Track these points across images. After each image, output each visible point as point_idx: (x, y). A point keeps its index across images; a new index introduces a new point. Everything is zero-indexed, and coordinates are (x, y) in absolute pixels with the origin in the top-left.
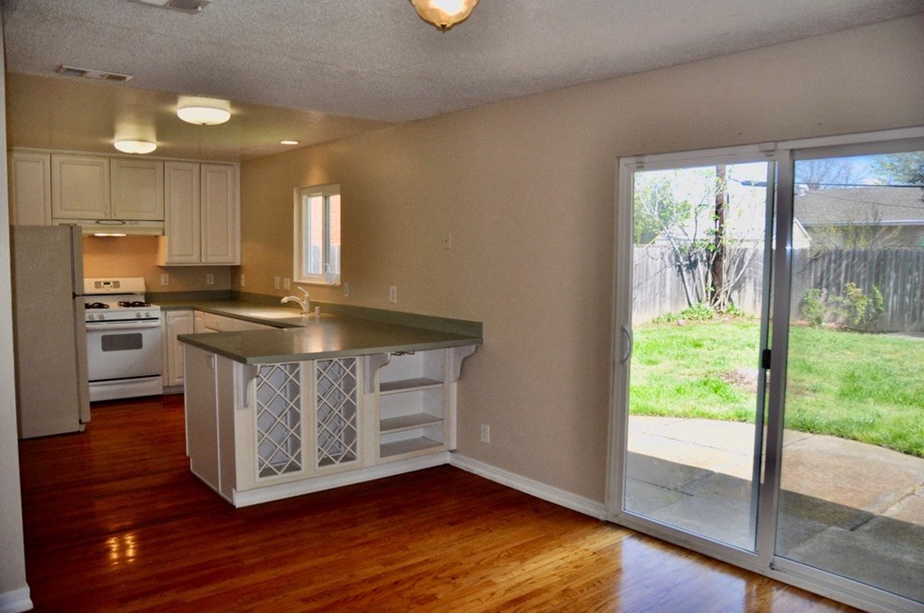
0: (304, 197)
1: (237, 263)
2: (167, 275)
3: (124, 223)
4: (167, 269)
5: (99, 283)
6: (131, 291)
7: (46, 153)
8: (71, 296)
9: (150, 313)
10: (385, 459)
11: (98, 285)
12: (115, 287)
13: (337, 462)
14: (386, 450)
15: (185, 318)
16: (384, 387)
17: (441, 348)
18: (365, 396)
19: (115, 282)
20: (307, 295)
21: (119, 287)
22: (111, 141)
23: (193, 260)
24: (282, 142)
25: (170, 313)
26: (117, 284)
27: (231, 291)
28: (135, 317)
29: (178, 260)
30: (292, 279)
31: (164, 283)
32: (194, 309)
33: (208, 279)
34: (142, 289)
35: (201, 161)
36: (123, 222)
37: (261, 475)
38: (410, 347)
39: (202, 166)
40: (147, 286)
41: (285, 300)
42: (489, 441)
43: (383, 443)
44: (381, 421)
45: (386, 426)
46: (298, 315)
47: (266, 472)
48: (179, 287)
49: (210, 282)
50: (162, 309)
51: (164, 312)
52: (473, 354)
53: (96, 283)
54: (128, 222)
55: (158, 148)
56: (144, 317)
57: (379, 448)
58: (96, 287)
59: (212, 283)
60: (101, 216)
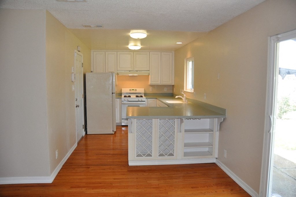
0: (188, 62)
1: (173, 84)
2: (152, 88)
4: (152, 86)
5: (131, 89)
6: (140, 92)
7: (115, 51)
8: (112, 93)
9: (142, 99)
10: (185, 157)
11: (130, 90)
12: (135, 91)
13: (166, 156)
14: (186, 154)
15: (154, 102)
16: (186, 131)
17: (212, 118)
18: (178, 133)
19: (135, 90)
20: (185, 95)
22: (128, 46)
23: (159, 83)
24: (177, 43)
25: (149, 100)
26: (136, 90)
27: (172, 93)
28: (138, 101)
29: (154, 83)
30: (184, 90)
31: (150, 90)
32: (156, 99)
33: (165, 89)
34: (143, 92)
35: (161, 51)
36: (137, 71)
37: (137, 156)
38: (199, 117)
39: (162, 53)
40: (145, 91)
41: (177, 97)
42: (226, 157)
43: (185, 151)
44: (185, 143)
45: (186, 145)
46: (182, 102)
47: (139, 156)
48: (155, 91)
49: (165, 90)
50: (146, 98)
51: (147, 99)
52: (223, 122)
54: (138, 71)
55: (141, 48)
56: (141, 101)
57: (183, 153)
59: (166, 91)
60: (131, 69)
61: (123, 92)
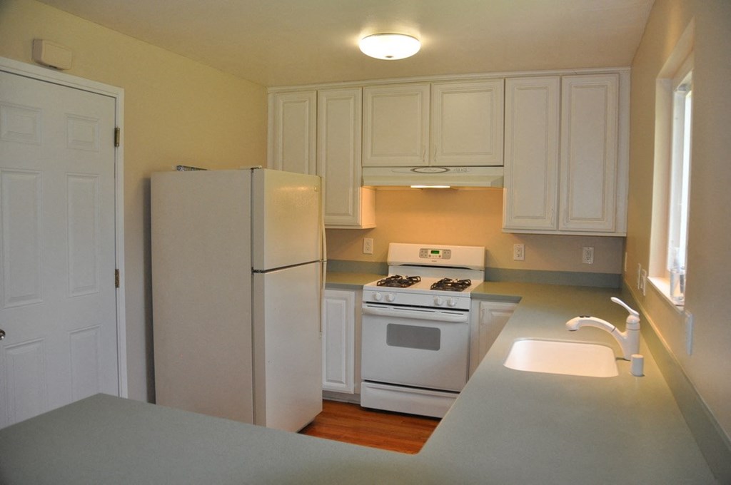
1: (621, 233)
2: (522, 246)
3: (447, 170)
5: (426, 250)
6: (463, 263)
9: (455, 301)
11: (423, 253)
12: (443, 257)
19: (445, 251)
20: (632, 318)
21: (449, 257)
23: (545, 225)
25: (486, 305)
26: (447, 254)
28: (433, 305)
31: (515, 258)
33: (584, 253)
34: (480, 261)
35: (561, 72)
36: (446, 168)
39: (563, 78)
40: (487, 258)
48: (538, 262)
49: (588, 261)
50: (472, 297)
51: (476, 302)
53: (422, 250)
54: (453, 169)
56: (445, 306)
58: (421, 256)
59: (590, 262)
60: (417, 161)
61: (390, 259)
